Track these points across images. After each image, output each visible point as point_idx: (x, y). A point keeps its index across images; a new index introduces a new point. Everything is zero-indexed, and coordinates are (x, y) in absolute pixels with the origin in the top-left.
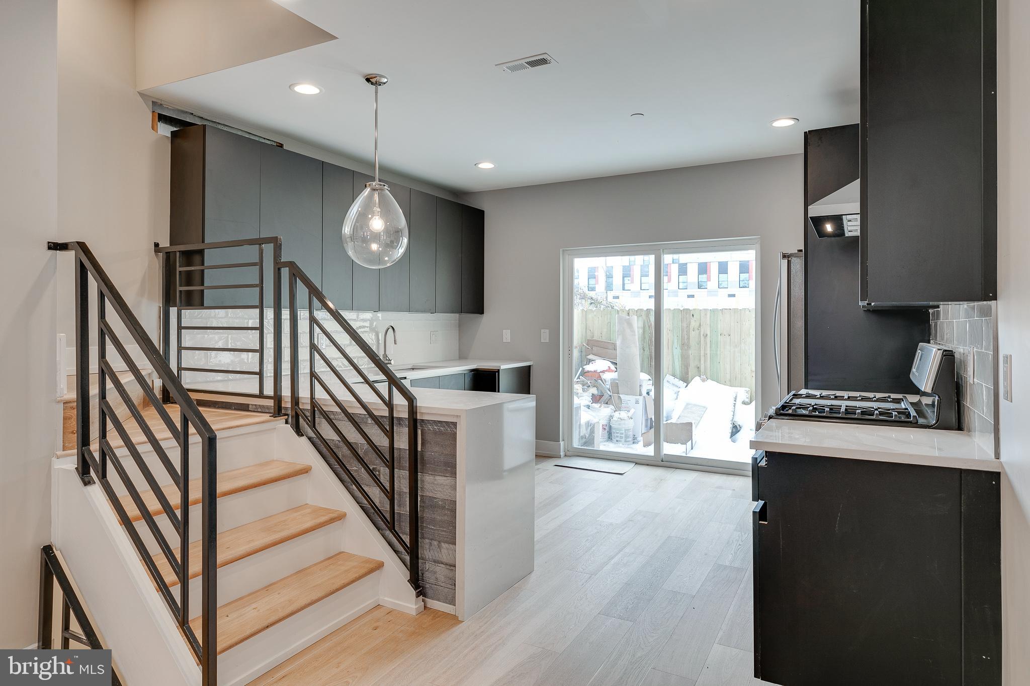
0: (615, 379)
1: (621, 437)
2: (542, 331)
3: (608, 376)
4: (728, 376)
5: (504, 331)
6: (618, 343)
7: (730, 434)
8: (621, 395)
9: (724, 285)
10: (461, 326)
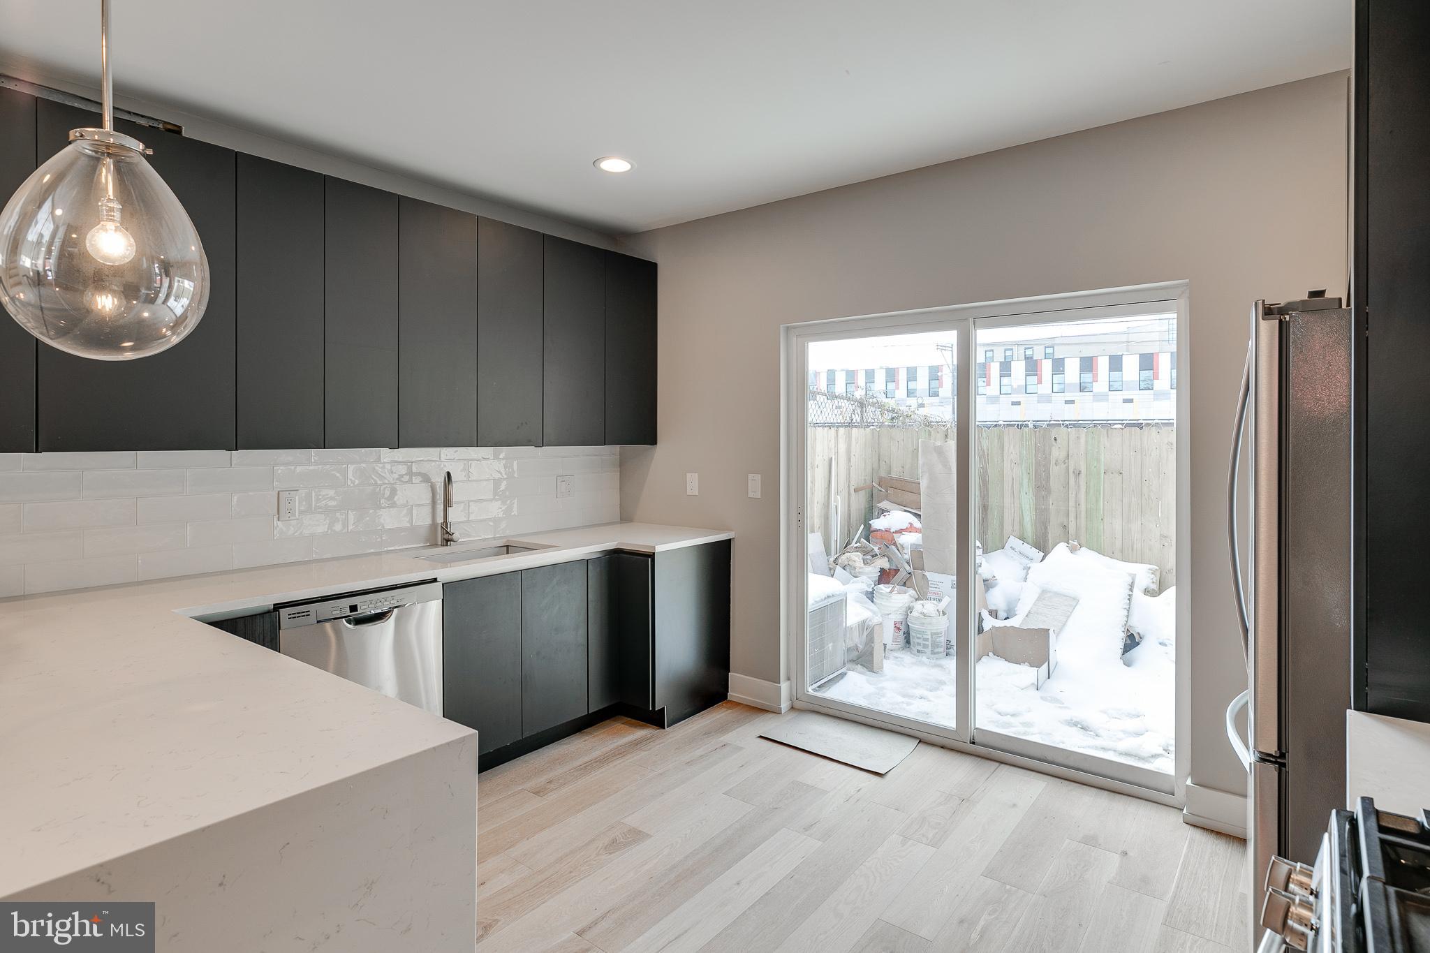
0: (917, 545)
1: (925, 646)
2: (751, 476)
3: (908, 539)
4: (1118, 543)
5: (689, 475)
6: (924, 483)
7: (1121, 651)
8: (927, 574)
9: (1117, 385)
10: (622, 464)
